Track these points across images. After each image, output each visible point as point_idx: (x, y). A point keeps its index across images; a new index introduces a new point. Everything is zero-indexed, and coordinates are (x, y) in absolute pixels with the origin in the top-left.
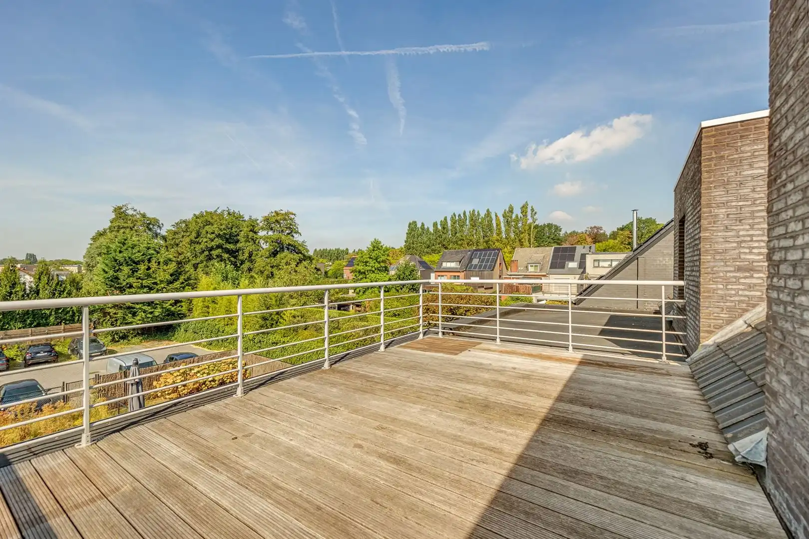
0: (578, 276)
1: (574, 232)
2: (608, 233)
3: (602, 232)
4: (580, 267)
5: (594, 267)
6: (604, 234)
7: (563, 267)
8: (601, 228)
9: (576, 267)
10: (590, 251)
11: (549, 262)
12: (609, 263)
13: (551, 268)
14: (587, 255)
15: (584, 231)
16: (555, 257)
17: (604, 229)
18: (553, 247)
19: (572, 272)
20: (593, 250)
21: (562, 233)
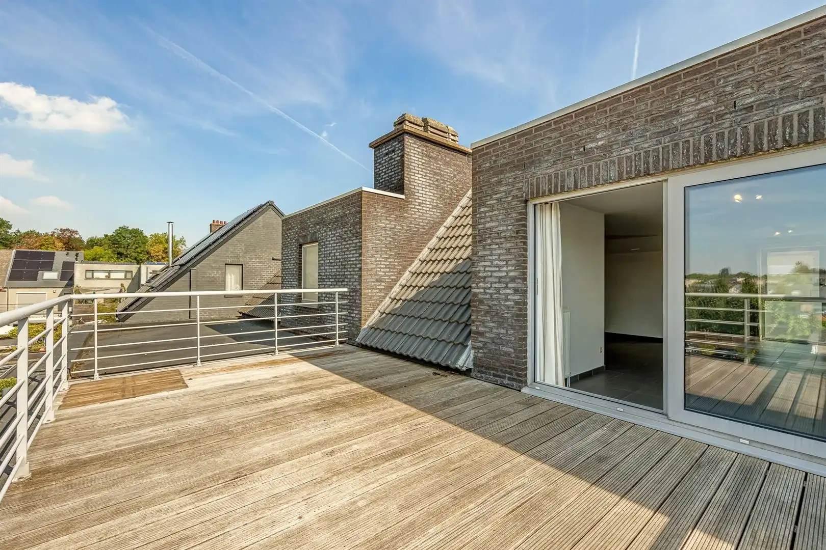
0: (59, 291)
1: (32, 232)
2: (85, 239)
3: (77, 236)
4: (62, 278)
5: (86, 278)
6: (80, 240)
7: (35, 279)
8: (76, 232)
9: (56, 278)
10: (76, 259)
11: (6, 270)
12: (107, 274)
13: (11, 278)
14: (75, 264)
15: (50, 232)
16: (15, 264)
17: (79, 232)
18: (14, 251)
19: (49, 284)
20: (81, 257)
21: (12, 231)
